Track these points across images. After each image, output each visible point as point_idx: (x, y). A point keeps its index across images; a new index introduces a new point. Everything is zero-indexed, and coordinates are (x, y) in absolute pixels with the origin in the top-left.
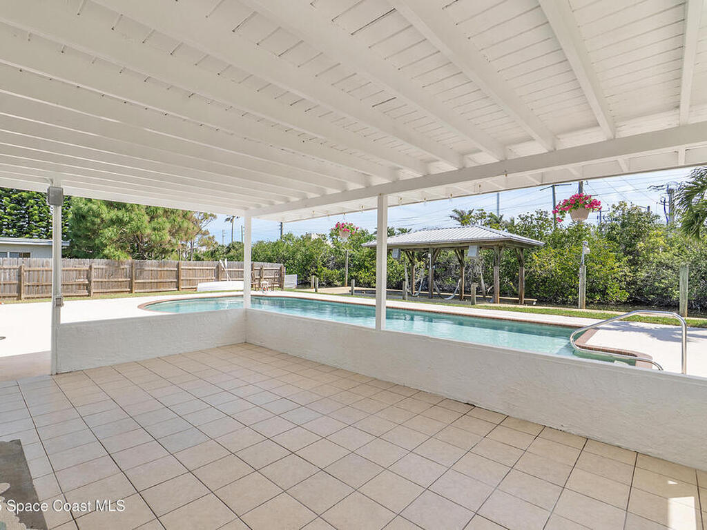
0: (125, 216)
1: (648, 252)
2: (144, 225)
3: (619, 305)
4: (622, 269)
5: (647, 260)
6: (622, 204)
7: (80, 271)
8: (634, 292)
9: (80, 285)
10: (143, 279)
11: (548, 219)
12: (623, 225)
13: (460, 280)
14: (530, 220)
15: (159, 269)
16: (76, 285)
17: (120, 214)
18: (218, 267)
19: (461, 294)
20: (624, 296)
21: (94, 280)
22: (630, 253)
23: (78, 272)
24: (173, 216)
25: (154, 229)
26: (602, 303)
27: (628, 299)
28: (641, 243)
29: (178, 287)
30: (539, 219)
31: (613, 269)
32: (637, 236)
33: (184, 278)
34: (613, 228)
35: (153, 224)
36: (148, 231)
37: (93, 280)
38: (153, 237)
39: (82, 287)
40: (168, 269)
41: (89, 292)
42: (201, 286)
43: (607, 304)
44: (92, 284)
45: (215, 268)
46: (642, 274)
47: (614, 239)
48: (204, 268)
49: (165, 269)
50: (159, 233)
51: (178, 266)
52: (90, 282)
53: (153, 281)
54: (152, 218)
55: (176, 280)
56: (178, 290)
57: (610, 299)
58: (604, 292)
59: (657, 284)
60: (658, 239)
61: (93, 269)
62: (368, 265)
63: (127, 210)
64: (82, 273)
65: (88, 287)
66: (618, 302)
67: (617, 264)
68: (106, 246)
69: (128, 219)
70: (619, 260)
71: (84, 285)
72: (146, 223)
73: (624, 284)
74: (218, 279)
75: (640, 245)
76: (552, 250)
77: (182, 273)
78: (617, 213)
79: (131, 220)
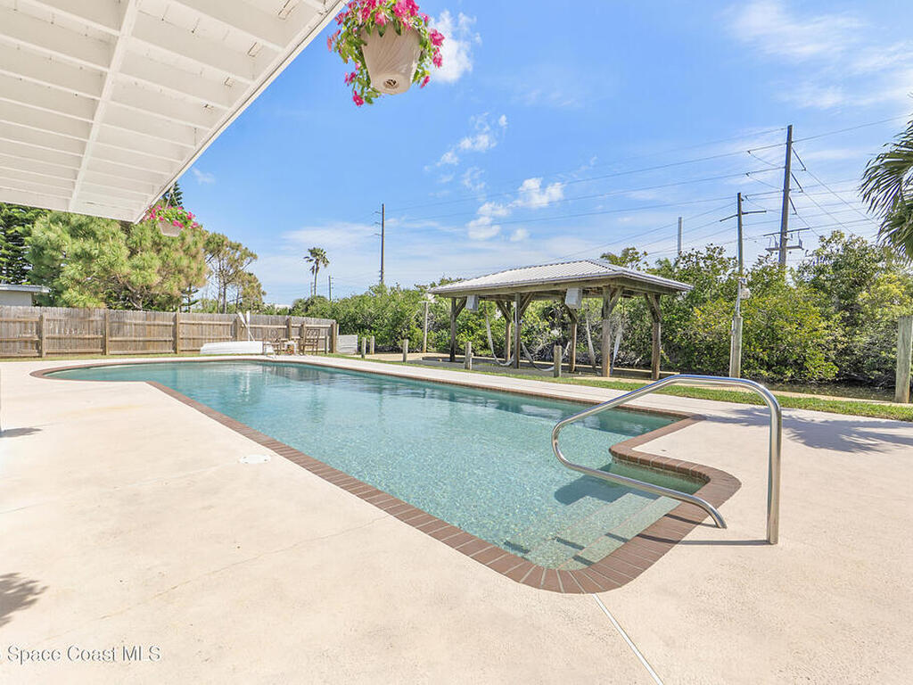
0: (93, 248)
1: (873, 306)
2: (120, 261)
3: (822, 384)
4: (829, 330)
5: (872, 319)
6: (837, 236)
7: (25, 323)
8: (849, 366)
9: (26, 342)
10: (123, 336)
11: (722, 258)
12: (836, 267)
13: (569, 343)
14: (694, 260)
15: (147, 322)
16: (20, 342)
17: (87, 246)
18: (235, 321)
19: (571, 363)
20: (831, 372)
21: (47, 336)
22: (846, 308)
23: (23, 325)
24: (166, 250)
25: (135, 267)
26: (795, 382)
27: (837, 375)
28: (864, 292)
29: (175, 349)
30: (710, 257)
31: (816, 330)
32: (859, 284)
33: (184, 336)
34: (821, 271)
35: (136, 260)
36: (126, 269)
37: (45, 335)
38: (133, 278)
39: (29, 345)
40: (161, 323)
41: (40, 352)
42: (206, 347)
43: (804, 383)
44: (45, 341)
45: (231, 323)
46: (862, 340)
47: (823, 288)
48: (215, 323)
49: (156, 322)
50: (142, 272)
51: (175, 320)
52: (41, 338)
53: (138, 339)
54: (133, 252)
55: (172, 338)
56: (176, 353)
57: (809, 375)
58: (800, 366)
59: (884, 354)
60: (891, 286)
61: (45, 321)
62: (473, 325)
63: (97, 240)
64: (29, 325)
65: (38, 345)
66: (821, 380)
67: (824, 324)
68: (67, 288)
69: (97, 252)
70: (828, 318)
71: (32, 342)
72: (123, 258)
73: (832, 354)
74: (235, 338)
75: (863, 296)
76: (724, 303)
77: (181, 329)
78: (829, 249)
79: (102, 252)
